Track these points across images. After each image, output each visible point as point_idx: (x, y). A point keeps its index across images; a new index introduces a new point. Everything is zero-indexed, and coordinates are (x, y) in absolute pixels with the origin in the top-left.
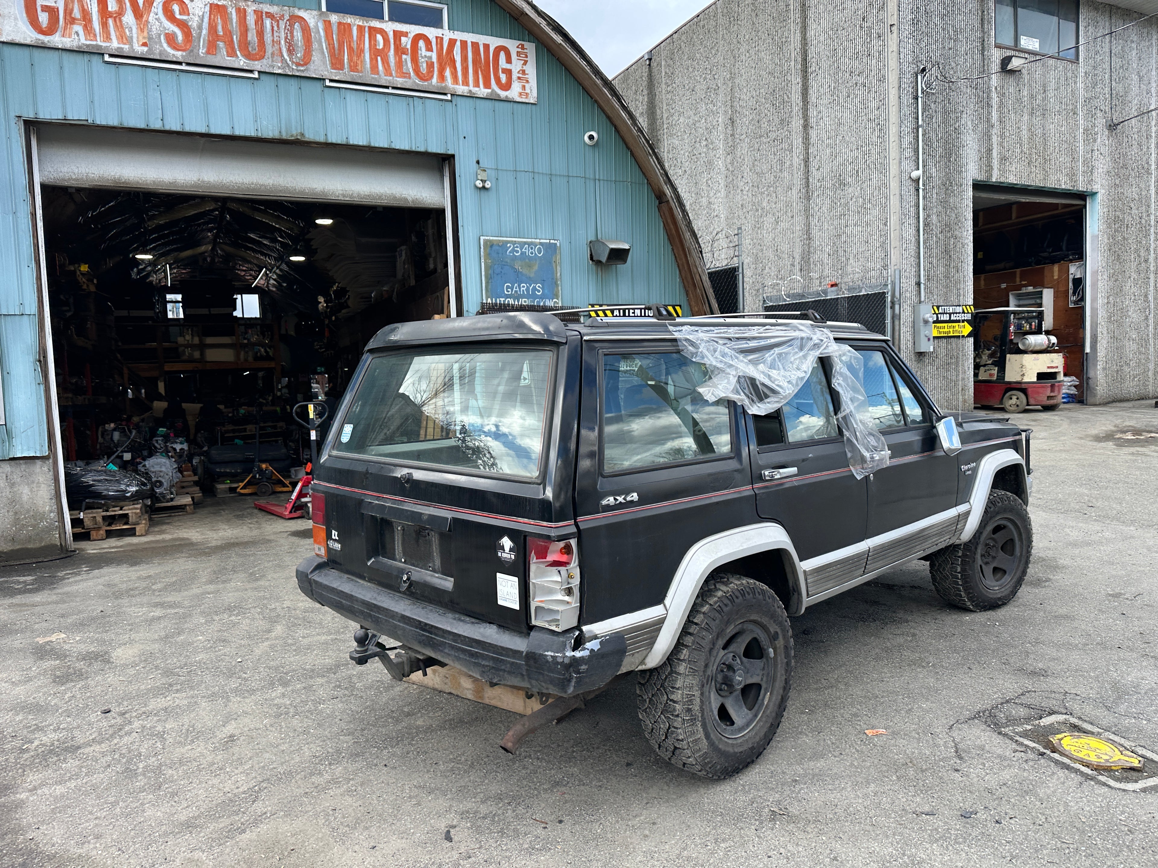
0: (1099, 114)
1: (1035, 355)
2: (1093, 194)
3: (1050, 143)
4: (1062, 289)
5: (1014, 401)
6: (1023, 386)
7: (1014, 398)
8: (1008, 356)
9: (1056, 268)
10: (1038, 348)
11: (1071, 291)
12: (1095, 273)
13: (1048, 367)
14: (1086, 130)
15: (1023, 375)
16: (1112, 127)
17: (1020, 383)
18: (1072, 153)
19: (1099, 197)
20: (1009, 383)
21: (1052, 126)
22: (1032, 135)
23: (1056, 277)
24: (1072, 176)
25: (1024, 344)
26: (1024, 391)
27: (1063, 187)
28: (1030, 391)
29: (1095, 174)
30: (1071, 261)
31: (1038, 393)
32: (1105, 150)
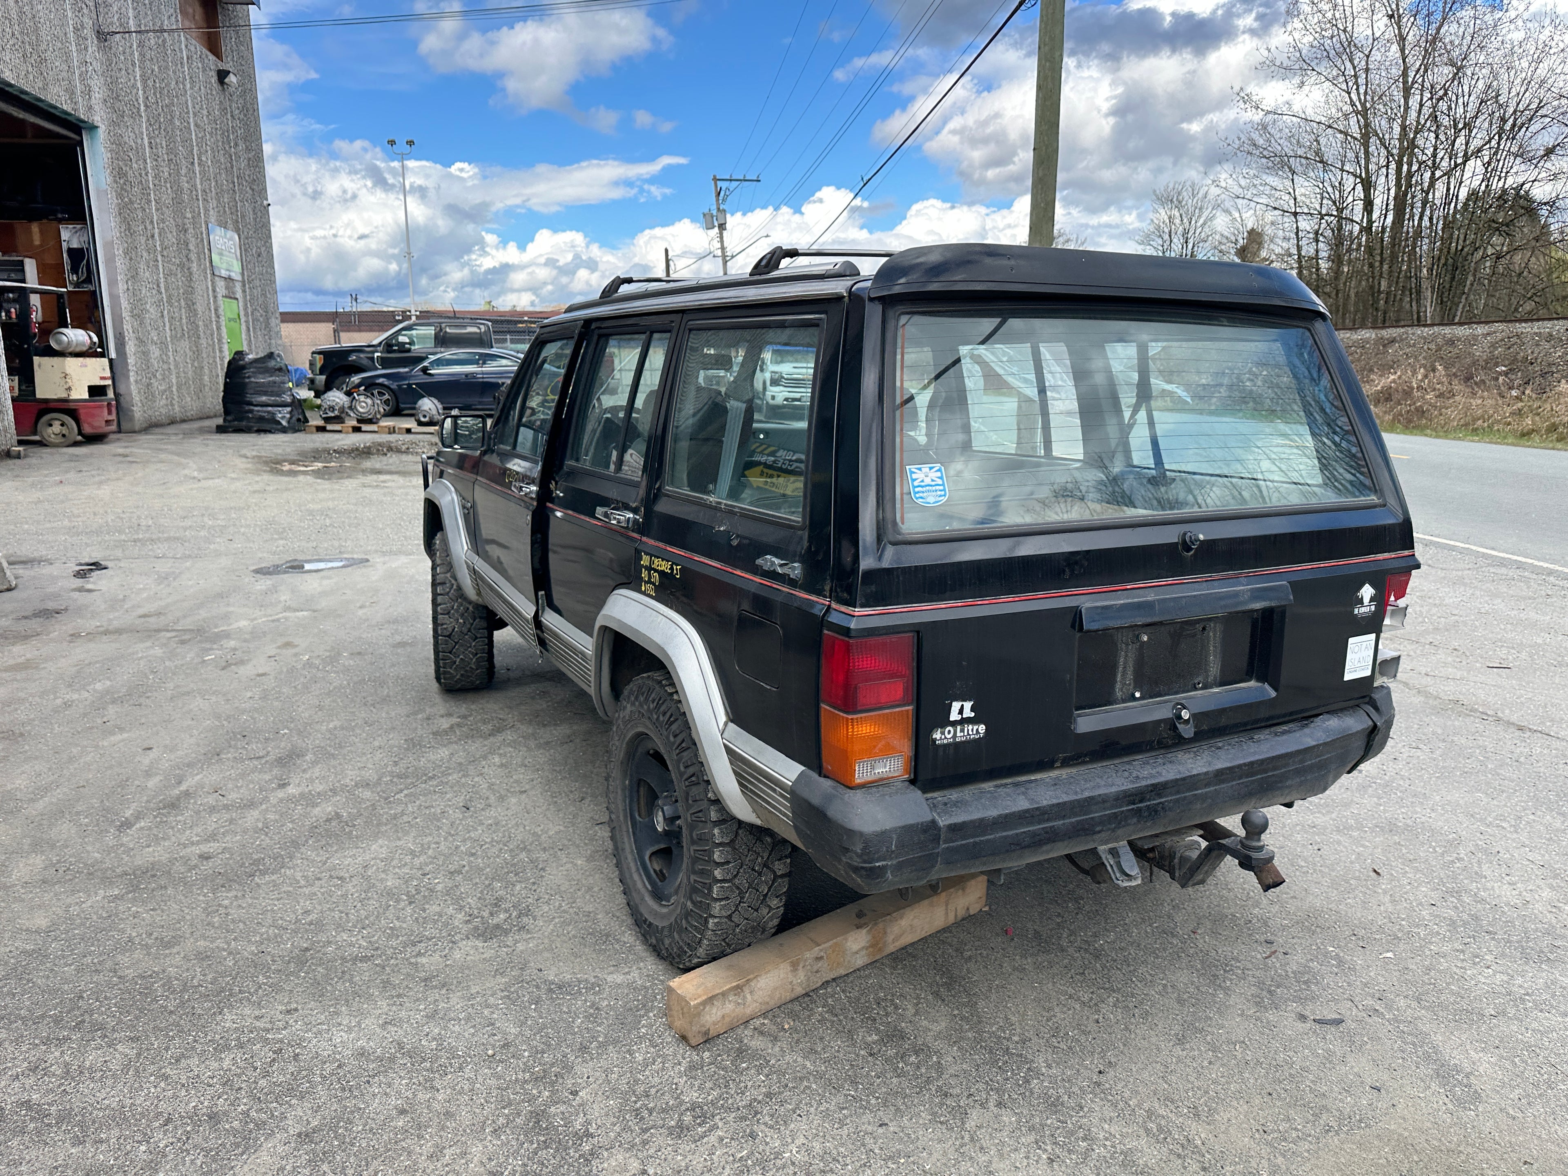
0: (85, 11)
1: (81, 360)
2: (93, 128)
3: (43, 33)
4: (50, 260)
5: (57, 427)
6: (72, 406)
7: (56, 424)
8: (36, 359)
9: (35, 228)
10: (78, 350)
11: (67, 267)
12: (109, 245)
13: (102, 378)
14: (76, 29)
15: (69, 389)
16: (102, 36)
17: (66, 401)
18: (67, 57)
19: (102, 133)
20: (46, 401)
21: (40, 7)
22: (21, 13)
23: (37, 242)
24: (71, 93)
25: (59, 342)
26: (73, 413)
27: (65, 107)
28: (82, 412)
29: (93, 101)
30: (60, 221)
31: (93, 416)
32: (97, 65)
